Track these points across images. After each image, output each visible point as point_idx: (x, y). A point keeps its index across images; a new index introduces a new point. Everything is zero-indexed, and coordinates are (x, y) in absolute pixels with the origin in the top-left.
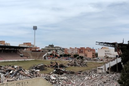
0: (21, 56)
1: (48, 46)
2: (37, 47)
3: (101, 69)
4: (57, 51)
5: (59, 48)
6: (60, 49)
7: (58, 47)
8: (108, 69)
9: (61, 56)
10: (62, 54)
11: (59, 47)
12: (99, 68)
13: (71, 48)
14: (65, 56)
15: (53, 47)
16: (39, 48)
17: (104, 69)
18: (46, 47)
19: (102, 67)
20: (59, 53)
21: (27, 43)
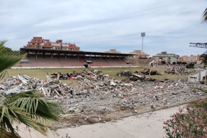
0: (128, 63)
1: (160, 53)
2: (148, 54)
3: (195, 78)
4: (170, 58)
5: (172, 56)
6: (174, 56)
7: (171, 54)
8: (204, 78)
9: (174, 63)
10: (175, 61)
11: (173, 54)
12: (192, 76)
13: (191, 56)
14: (179, 63)
15: (165, 54)
16: (149, 55)
17: (198, 77)
18: (158, 54)
19: (195, 76)
20: (173, 60)
21: (137, 51)
